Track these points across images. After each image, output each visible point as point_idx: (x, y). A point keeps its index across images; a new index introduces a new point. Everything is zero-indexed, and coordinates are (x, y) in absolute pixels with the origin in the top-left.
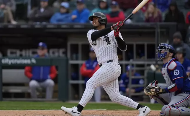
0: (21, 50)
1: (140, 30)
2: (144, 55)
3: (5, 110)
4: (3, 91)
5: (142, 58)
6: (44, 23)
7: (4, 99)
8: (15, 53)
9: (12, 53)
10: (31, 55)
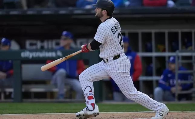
0: (42, 41)
1: (186, 15)
2: (191, 45)
3: (33, 113)
4: (23, 90)
5: (190, 48)
6: (70, 8)
7: (24, 100)
8: (36, 44)
9: (31, 44)
10: (54, 46)
